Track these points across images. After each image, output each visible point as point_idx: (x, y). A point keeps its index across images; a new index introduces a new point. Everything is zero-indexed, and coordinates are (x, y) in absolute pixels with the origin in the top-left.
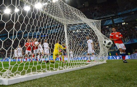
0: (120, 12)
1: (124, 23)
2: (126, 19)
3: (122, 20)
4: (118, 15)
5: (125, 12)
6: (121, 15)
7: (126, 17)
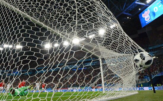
0: (151, 47)
1: (155, 57)
2: (156, 53)
3: (153, 54)
4: (149, 49)
5: (156, 47)
6: (152, 49)
7: (156, 51)
